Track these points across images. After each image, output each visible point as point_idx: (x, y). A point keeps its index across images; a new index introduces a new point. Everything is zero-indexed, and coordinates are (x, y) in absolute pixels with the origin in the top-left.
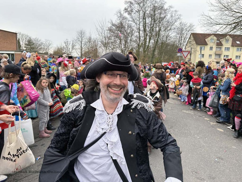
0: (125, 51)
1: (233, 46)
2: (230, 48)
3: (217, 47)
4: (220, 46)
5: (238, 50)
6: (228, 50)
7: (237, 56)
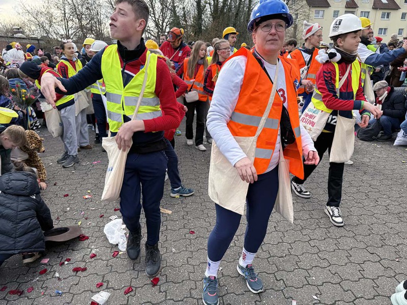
0: (162, 23)
1: (375, 8)
2: (370, 14)
3: (346, 11)
4: (352, 8)
5: (383, 16)
6: (366, 16)
7: (382, 29)
